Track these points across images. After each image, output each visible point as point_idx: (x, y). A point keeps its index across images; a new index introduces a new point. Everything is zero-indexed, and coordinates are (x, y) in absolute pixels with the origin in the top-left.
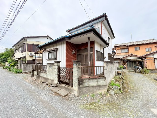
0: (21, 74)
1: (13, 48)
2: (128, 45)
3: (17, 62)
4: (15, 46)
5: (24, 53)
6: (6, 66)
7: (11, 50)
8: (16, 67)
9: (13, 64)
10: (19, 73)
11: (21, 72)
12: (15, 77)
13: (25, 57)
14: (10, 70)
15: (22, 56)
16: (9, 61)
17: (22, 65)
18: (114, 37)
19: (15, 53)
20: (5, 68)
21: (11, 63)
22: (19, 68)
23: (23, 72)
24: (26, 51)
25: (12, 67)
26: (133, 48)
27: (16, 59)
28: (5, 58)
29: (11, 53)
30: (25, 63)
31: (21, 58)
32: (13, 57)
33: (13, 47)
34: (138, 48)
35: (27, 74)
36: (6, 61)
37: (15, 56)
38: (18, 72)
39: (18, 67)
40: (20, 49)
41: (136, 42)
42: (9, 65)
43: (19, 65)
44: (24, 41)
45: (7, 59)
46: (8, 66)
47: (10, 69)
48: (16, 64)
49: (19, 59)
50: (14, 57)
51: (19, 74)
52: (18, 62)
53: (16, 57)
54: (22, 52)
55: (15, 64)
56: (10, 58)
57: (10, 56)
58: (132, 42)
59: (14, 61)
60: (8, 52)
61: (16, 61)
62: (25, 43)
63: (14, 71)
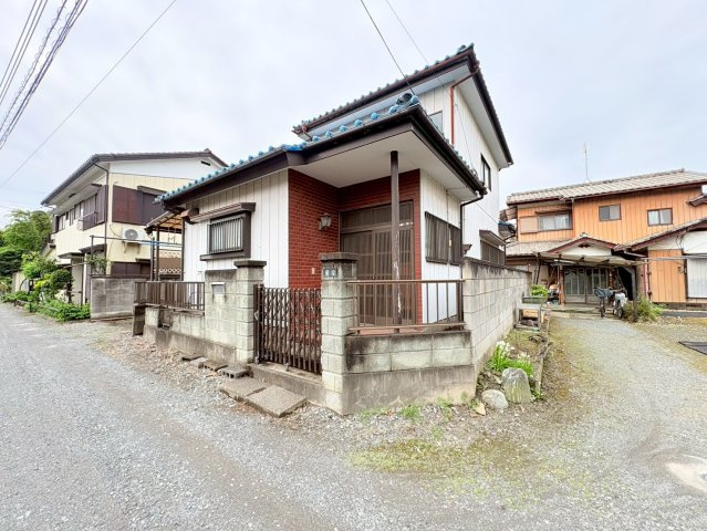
0: (85, 324)
1: (46, 209)
2: (567, 194)
3: (66, 271)
4: (55, 200)
5: (99, 230)
6: (17, 289)
7: (38, 216)
8: (62, 292)
9: (48, 278)
10: (73, 319)
11: (87, 317)
12: (58, 339)
13: (102, 249)
14: (32, 310)
15: (87, 244)
16: (27, 266)
17: (88, 284)
18: (509, 159)
19: (57, 230)
20: (9, 301)
21: (36, 275)
22: (76, 299)
23: (93, 315)
24: (105, 222)
25: (43, 297)
26: (594, 209)
27: (61, 257)
28: (13, 254)
29: (36, 233)
30: (104, 275)
31: (84, 251)
32: (48, 249)
33: (46, 202)
34: (614, 212)
35: (115, 325)
36: (17, 269)
37: (56, 243)
38: (72, 316)
39: (69, 294)
40: (81, 213)
41: (605, 182)
42: (31, 288)
43: (76, 286)
44: (96, 175)
45: (20, 258)
46: (25, 289)
47: (34, 305)
48: (63, 280)
49: (77, 257)
50: (54, 247)
51: (76, 325)
52: (70, 269)
53: (59, 251)
54: (89, 224)
55: (59, 280)
56: (34, 253)
57: (32, 248)
58: (587, 182)
59: (51, 267)
60: (22, 227)
61: (61, 267)
62: (103, 183)
63: (52, 314)
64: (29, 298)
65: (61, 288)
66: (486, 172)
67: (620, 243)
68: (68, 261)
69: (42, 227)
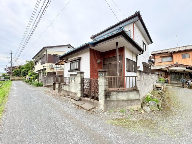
0: (42, 87)
1: (33, 60)
2: (171, 51)
3: (37, 75)
4: (35, 58)
5: (44, 65)
6: (27, 79)
7: (31, 62)
8: (37, 80)
9: (33, 77)
10: (39, 86)
11: (42, 86)
12: (36, 90)
13: (45, 69)
14: (30, 84)
15: (42, 68)
16: (29, 74)
17: (42, 78)
18: (151, 42)
19: (35, 65)
20: (25, 82)
21: (31, 76)
22: (40, 81)
23: (43, 85)
24: (46, 63)
25: (33, 81)
27: (36, 71)
28: (26, 71)
29: (31, 66)
30: (46, 76)
31: (41, 70)
32: (33, 69)
33: (33, 59)
35: (48, 87)
36: (27, 74)
37: (35, 68)
38: (39, 85)
39: (38, 80)
40: (41, 61)
41: (184, 47)
42: (30, 79)
43: (40, 78)
44: (44, 52)
45: (27, 72)
46: (28, 79)
47: (31, 83)
49: (40, 71)
50: (34, 69)
51: (40, 88)
52: (38, 74)
53: (36, 70)
54: (42, 63)
55: (36, 77)
56: (30, 71)
57: (30, 69)
58: (177, 47)
59: (34, 74)
60: (28, 64)
61: (36, 74)
62: (45, 53)
63: (35, 85)
64: (30, 81)
65: (36, 79)
66: (144, 46)
67: (189, 65)
68: (38, 72)
69: (32, 64)
